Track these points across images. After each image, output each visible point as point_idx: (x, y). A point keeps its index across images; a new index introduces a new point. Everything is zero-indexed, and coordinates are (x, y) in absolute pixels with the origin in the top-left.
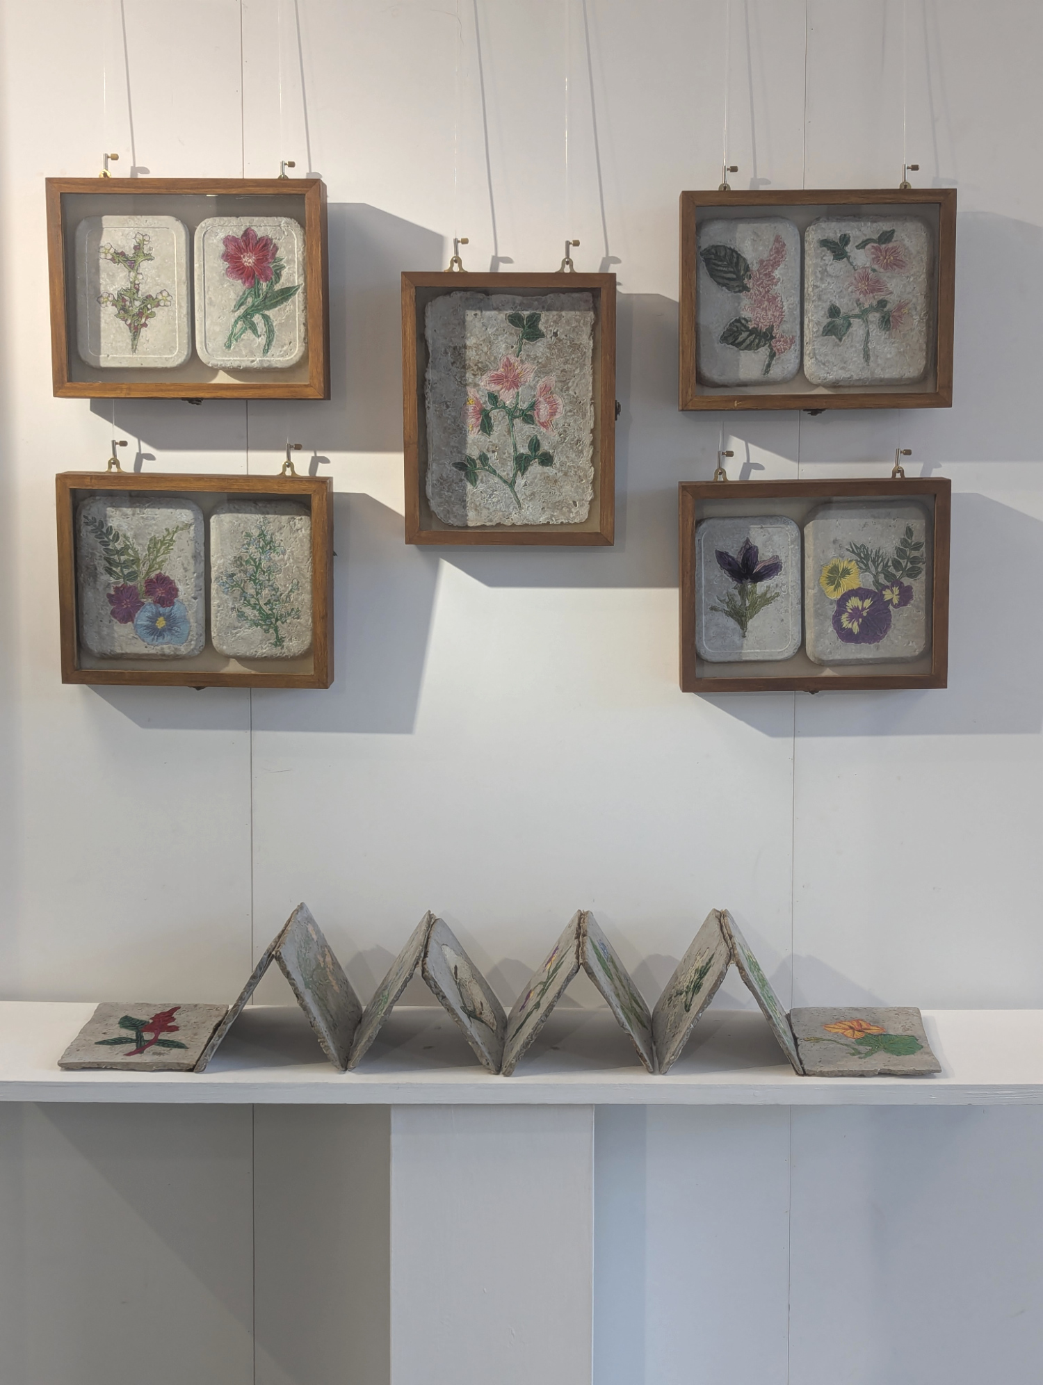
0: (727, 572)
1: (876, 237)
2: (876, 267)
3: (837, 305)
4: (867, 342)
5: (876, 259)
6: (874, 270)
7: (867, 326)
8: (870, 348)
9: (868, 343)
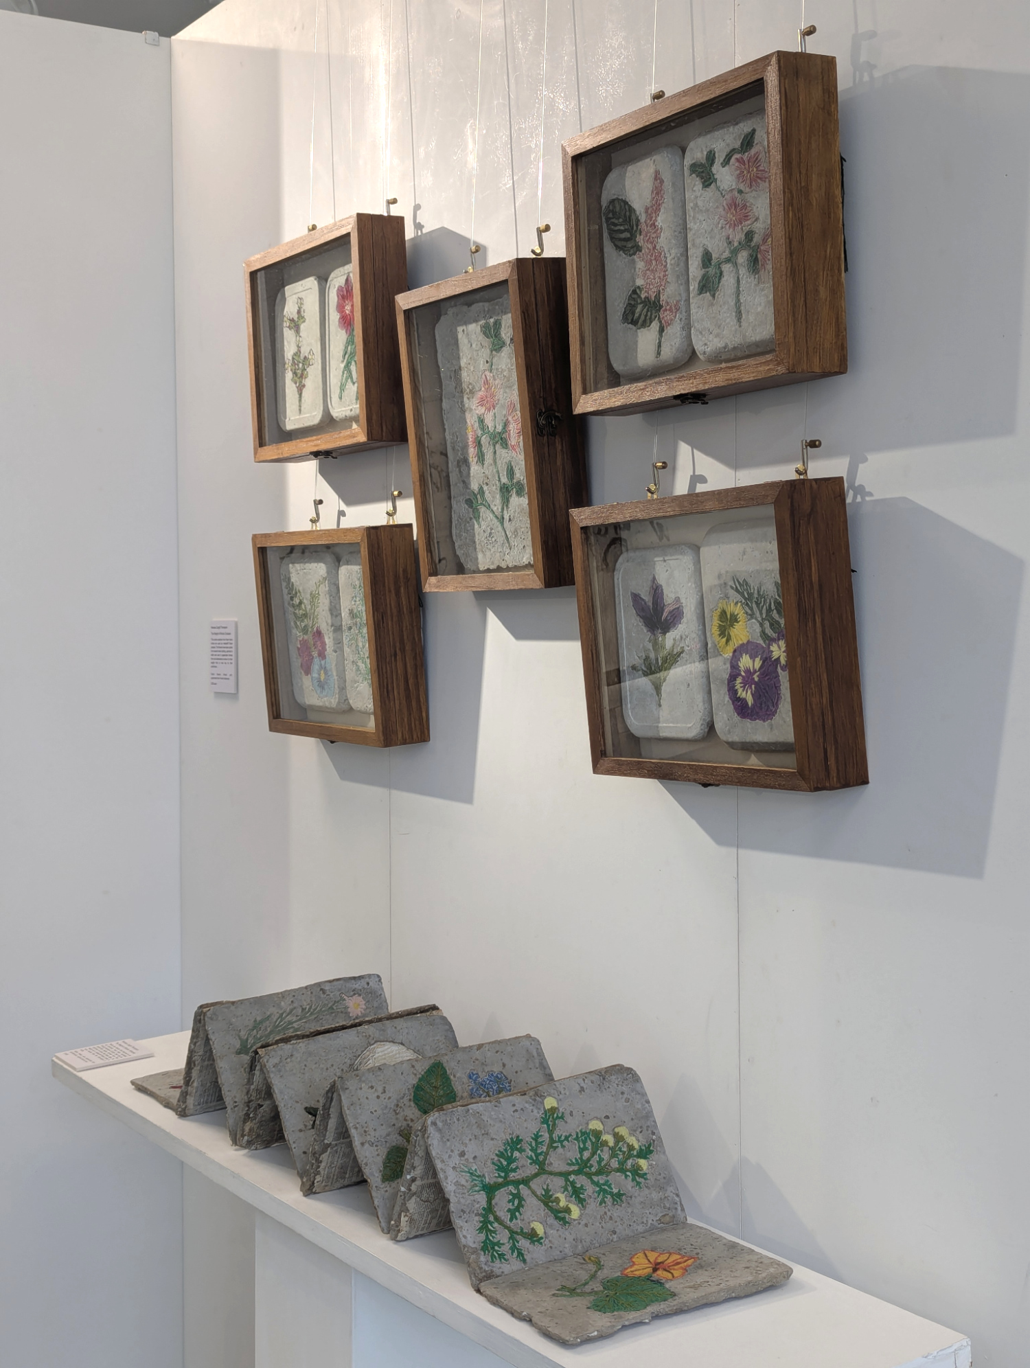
0: (641, 620)
1: (737, 144)
2: (742, 187)
3: (710, 249)
4: (738, 293)
5: (740, 176)
6: (740, 192)
7: (738, 271)
8: (742, 301)
9: (738, 296)
